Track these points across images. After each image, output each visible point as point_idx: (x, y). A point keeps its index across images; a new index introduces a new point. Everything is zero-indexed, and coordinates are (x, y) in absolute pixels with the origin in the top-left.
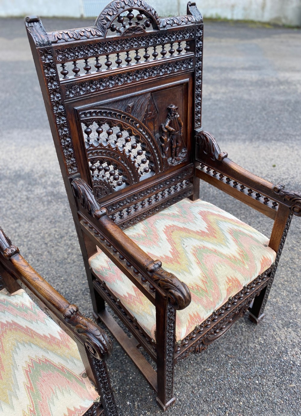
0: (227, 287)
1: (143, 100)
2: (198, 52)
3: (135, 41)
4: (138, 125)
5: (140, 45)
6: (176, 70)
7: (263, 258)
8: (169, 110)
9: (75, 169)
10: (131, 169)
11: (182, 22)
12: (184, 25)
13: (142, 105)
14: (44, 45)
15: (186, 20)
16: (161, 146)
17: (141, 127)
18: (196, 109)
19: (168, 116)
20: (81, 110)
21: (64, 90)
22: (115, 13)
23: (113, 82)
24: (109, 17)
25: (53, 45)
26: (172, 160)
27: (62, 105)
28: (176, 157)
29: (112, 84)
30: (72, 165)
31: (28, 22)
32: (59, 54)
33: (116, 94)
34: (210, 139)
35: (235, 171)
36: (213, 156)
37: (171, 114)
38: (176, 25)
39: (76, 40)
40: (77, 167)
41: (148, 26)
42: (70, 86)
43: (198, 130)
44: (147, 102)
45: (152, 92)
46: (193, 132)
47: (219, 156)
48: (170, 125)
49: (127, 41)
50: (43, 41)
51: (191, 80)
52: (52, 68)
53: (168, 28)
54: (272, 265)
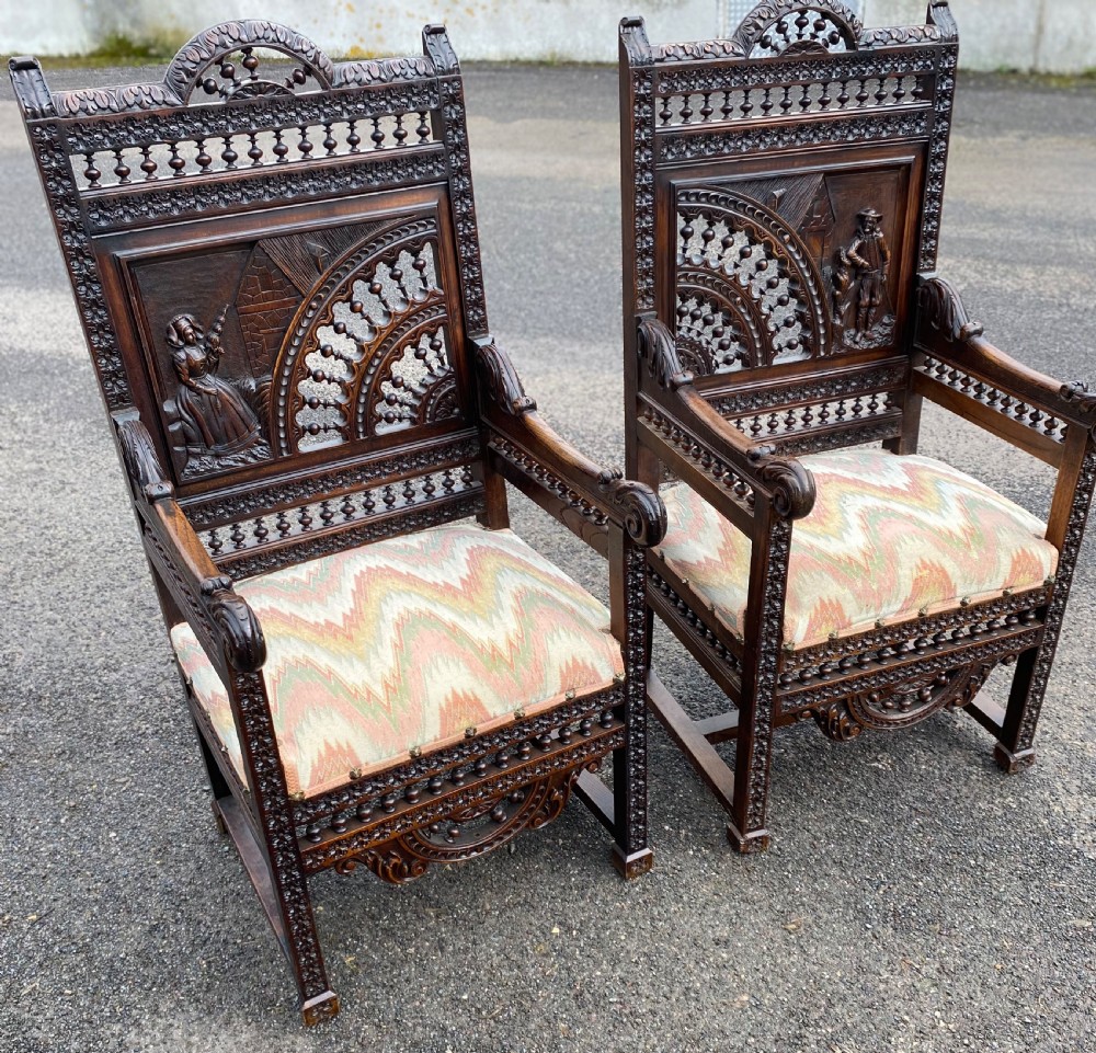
0: (915, 576)
1: (805, 187)
2: (941, 102)
3: (805, 68)
4: (787, 237)
5: (814, 76)
6: (884, 134)
7: (1020, 551)
8: (862, 219)
9: (650, 300)
10: (757, 329)
11: (910, 37)
12: (913, 43)
13: (801, 197)
14: (642, 63)
15: (920, 33)
16: (834, 297)
17: (791, 242)
18: (927, 228)
19: (857, 234)
20: (681, 188)
21: (658, 145)
22: (773, 15)
23: (750, 143)
24: (761, 23)
25: (657, 64)
26: (855, 336)
27: (651, 171)
28: (866, 330)
29: (748, 146)
30: (646, 292)
31: (625, 26)
32: (663, 80)
33: (752, 167)
34: (948, 293)
35: (991, 361)
36: (949, 332)
37: (864, 228)
38: (895, 42)
39: (696, 58)
40: (653, 297)
41: (834, 41)
42: (671, 139)
43: (926, 276)
44: (812, 194)
45: (827, 174)
46: (914, 279)
47: (962, 329)
48: (859, 251)
49: (788, 66)
50: (642, 57)
51: (920, 161)
52: (647, 103)
53: (877, 47)
54: (1047, 584)
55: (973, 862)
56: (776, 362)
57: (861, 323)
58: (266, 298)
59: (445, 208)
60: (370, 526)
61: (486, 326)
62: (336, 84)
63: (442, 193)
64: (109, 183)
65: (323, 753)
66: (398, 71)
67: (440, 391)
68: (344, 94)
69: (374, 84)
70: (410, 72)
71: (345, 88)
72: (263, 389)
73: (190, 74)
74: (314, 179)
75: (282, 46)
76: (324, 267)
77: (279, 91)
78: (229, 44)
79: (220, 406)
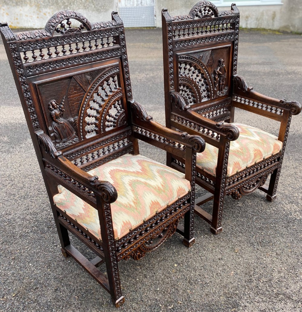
0: (254, 153)
1: (207, 54)
2: (236, 30)
3: (207, 22)
4: (204, 67)
5: (209, 24)
6: (225, 39)
7: (275, 144)
8: (220, 62)
9: (173, 87)
10: (198, 93)
11: (229, 13)
12: (230, 15)
13: (207, 56)
14: (169, 21)
15: (231, 12)
16: (214, 82)
17: (205, 69)
18: (234, 63)
19: (219, 66)
20: (179, 55)
21: (174, 44)
22: (199, 8)
23: (195, 42)
24: (196, 10)
25: (173, 21)
26: (219, 93)
27: (172, 51)
28: (222, 91)
29: (194, 43)
30: (172, 85)
31: (163, 11)
32: (174, 26)
33: (195, 49)
34: (242, 80)
36: (244, 90)
37: (220, 64)
38: (226, 15)
39: (182, 20)
40: (174, 86)
41: (213, 15)
42: (177, 42)
43: (235, 76)
44: (209, 55)
45: (212, 50)
46: (232, 77)
47: (248, 89)
48: (220, 70)
49: (203, 21)
50: (169, 19)
51: (232, 45)
52: (171, 32)
53: (222, 16)
54: (280, 151)
55: (272, 226)
56: (202, 101)
57: (220, 89)
58: (75, 93)
59: (120, 64)
60: (105, 158)
61: (132, 97)
62: (92, 28)
63: (119, 60)
64: (31, 61)
65: (123, 225)
66: (108, 25)
67: (121, 117)
68: (95, 32)
69: (102, 28)
70: (111, 25)
71: (94, 30)
72: (76, 121)
73: (53, 27)
74: (87, 57)
75: (78, 18)
76: (91, 83)
77: (77, 31)
78: (64, 17)
79: (64, 127)
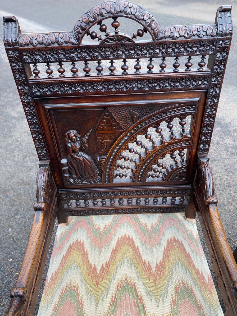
58: (108, 129)
59: (203, 102)
60: (137, 209)
61: (208, 152)
62: (159, 38)
63: (203, 95)
66: (195, 33)
68: (162, 44)
69: (180, 39)
70: (202, 33)
71: (164, 40)
72: (101, 161)
73: (83, 29)
74: (138, 84)
75: (133, 17)
76: (136, 121)
77: (127, 40)
78: (104, 15)
79: (83, 165)
